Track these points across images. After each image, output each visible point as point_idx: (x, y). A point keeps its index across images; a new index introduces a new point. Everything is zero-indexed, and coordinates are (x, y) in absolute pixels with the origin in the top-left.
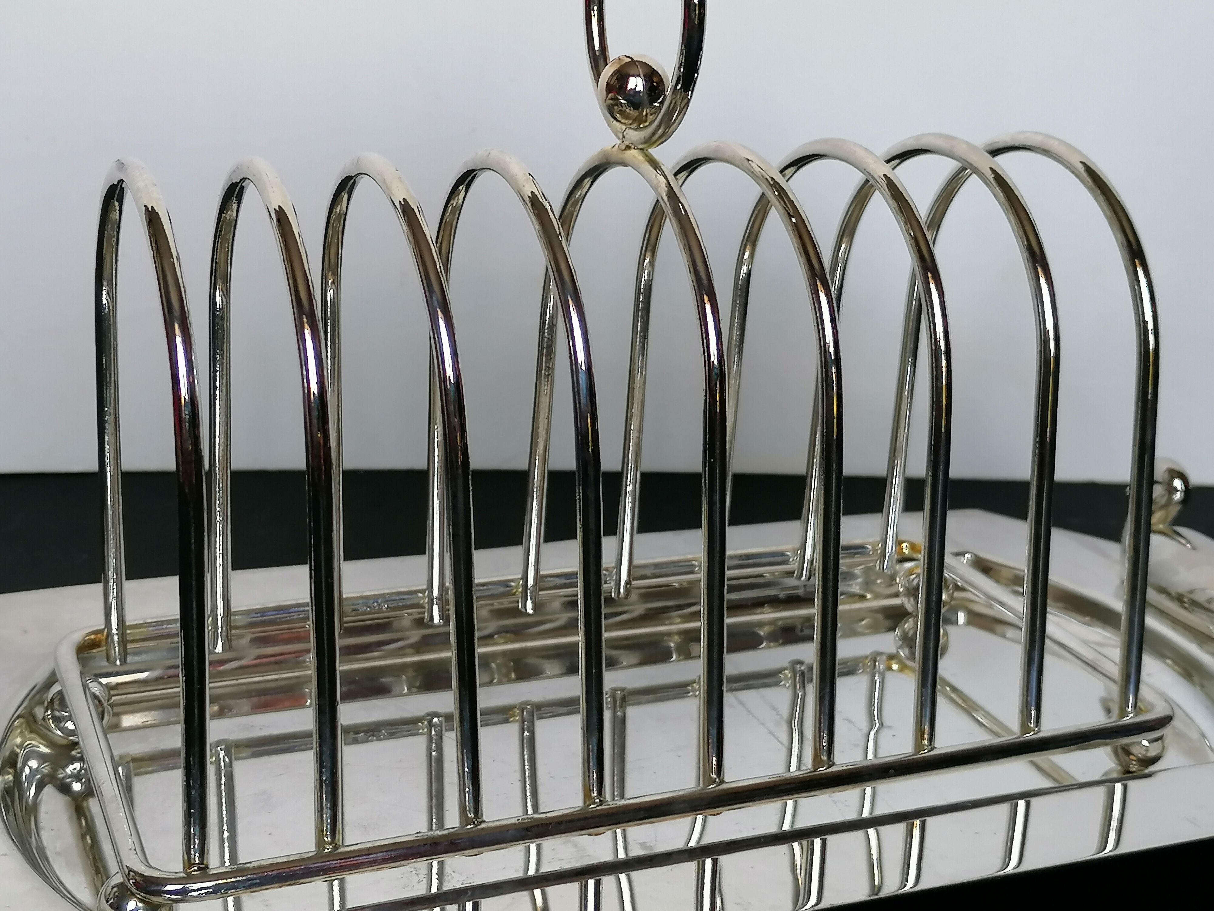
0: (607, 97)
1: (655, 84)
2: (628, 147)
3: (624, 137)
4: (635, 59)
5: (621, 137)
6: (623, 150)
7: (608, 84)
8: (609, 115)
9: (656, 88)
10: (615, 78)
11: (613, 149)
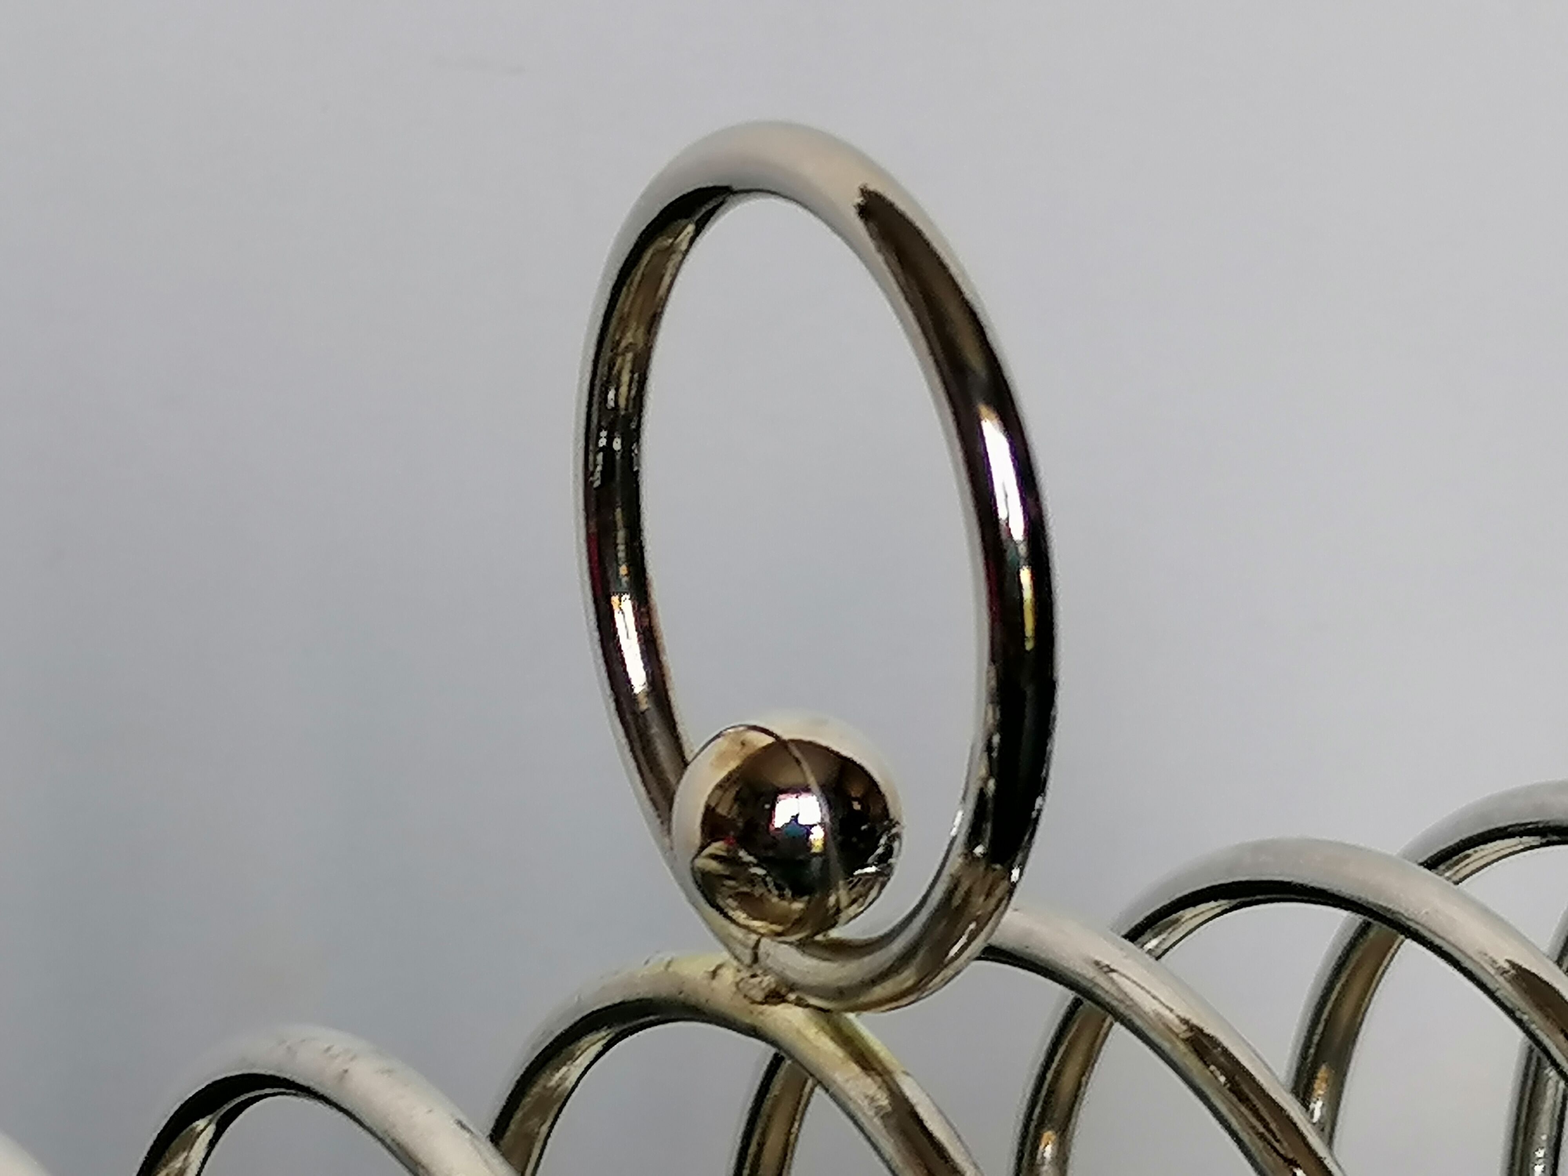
0: (703, 848)
1: (857, 806)
2: (775, 997)
3: (756, 959)
4: (786, 737)
5: (747, 960)
6: (754, 1002)
7: (709, 812)
8: (702, 901)
9: (862, 817)
10: (732, 793)
11: (715, 983)
